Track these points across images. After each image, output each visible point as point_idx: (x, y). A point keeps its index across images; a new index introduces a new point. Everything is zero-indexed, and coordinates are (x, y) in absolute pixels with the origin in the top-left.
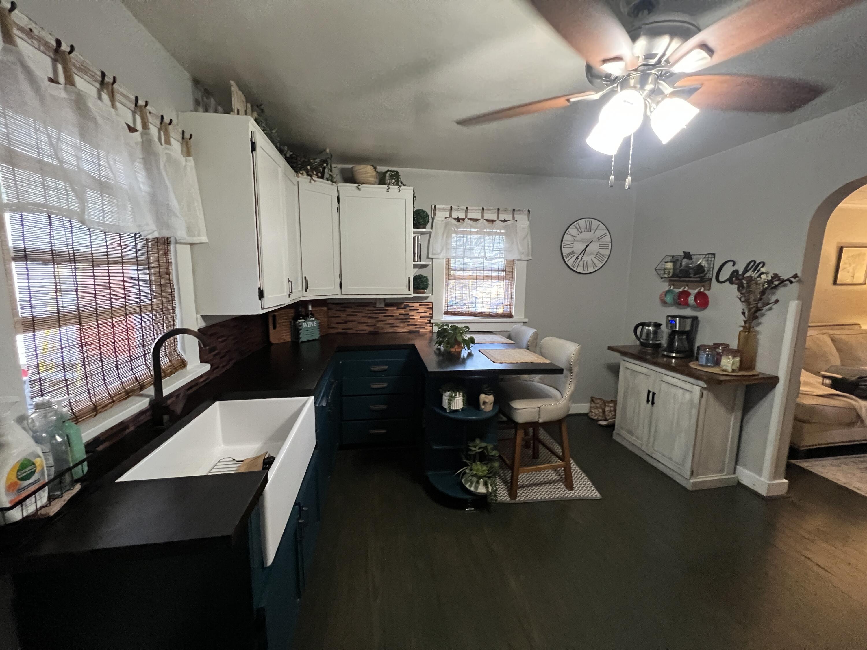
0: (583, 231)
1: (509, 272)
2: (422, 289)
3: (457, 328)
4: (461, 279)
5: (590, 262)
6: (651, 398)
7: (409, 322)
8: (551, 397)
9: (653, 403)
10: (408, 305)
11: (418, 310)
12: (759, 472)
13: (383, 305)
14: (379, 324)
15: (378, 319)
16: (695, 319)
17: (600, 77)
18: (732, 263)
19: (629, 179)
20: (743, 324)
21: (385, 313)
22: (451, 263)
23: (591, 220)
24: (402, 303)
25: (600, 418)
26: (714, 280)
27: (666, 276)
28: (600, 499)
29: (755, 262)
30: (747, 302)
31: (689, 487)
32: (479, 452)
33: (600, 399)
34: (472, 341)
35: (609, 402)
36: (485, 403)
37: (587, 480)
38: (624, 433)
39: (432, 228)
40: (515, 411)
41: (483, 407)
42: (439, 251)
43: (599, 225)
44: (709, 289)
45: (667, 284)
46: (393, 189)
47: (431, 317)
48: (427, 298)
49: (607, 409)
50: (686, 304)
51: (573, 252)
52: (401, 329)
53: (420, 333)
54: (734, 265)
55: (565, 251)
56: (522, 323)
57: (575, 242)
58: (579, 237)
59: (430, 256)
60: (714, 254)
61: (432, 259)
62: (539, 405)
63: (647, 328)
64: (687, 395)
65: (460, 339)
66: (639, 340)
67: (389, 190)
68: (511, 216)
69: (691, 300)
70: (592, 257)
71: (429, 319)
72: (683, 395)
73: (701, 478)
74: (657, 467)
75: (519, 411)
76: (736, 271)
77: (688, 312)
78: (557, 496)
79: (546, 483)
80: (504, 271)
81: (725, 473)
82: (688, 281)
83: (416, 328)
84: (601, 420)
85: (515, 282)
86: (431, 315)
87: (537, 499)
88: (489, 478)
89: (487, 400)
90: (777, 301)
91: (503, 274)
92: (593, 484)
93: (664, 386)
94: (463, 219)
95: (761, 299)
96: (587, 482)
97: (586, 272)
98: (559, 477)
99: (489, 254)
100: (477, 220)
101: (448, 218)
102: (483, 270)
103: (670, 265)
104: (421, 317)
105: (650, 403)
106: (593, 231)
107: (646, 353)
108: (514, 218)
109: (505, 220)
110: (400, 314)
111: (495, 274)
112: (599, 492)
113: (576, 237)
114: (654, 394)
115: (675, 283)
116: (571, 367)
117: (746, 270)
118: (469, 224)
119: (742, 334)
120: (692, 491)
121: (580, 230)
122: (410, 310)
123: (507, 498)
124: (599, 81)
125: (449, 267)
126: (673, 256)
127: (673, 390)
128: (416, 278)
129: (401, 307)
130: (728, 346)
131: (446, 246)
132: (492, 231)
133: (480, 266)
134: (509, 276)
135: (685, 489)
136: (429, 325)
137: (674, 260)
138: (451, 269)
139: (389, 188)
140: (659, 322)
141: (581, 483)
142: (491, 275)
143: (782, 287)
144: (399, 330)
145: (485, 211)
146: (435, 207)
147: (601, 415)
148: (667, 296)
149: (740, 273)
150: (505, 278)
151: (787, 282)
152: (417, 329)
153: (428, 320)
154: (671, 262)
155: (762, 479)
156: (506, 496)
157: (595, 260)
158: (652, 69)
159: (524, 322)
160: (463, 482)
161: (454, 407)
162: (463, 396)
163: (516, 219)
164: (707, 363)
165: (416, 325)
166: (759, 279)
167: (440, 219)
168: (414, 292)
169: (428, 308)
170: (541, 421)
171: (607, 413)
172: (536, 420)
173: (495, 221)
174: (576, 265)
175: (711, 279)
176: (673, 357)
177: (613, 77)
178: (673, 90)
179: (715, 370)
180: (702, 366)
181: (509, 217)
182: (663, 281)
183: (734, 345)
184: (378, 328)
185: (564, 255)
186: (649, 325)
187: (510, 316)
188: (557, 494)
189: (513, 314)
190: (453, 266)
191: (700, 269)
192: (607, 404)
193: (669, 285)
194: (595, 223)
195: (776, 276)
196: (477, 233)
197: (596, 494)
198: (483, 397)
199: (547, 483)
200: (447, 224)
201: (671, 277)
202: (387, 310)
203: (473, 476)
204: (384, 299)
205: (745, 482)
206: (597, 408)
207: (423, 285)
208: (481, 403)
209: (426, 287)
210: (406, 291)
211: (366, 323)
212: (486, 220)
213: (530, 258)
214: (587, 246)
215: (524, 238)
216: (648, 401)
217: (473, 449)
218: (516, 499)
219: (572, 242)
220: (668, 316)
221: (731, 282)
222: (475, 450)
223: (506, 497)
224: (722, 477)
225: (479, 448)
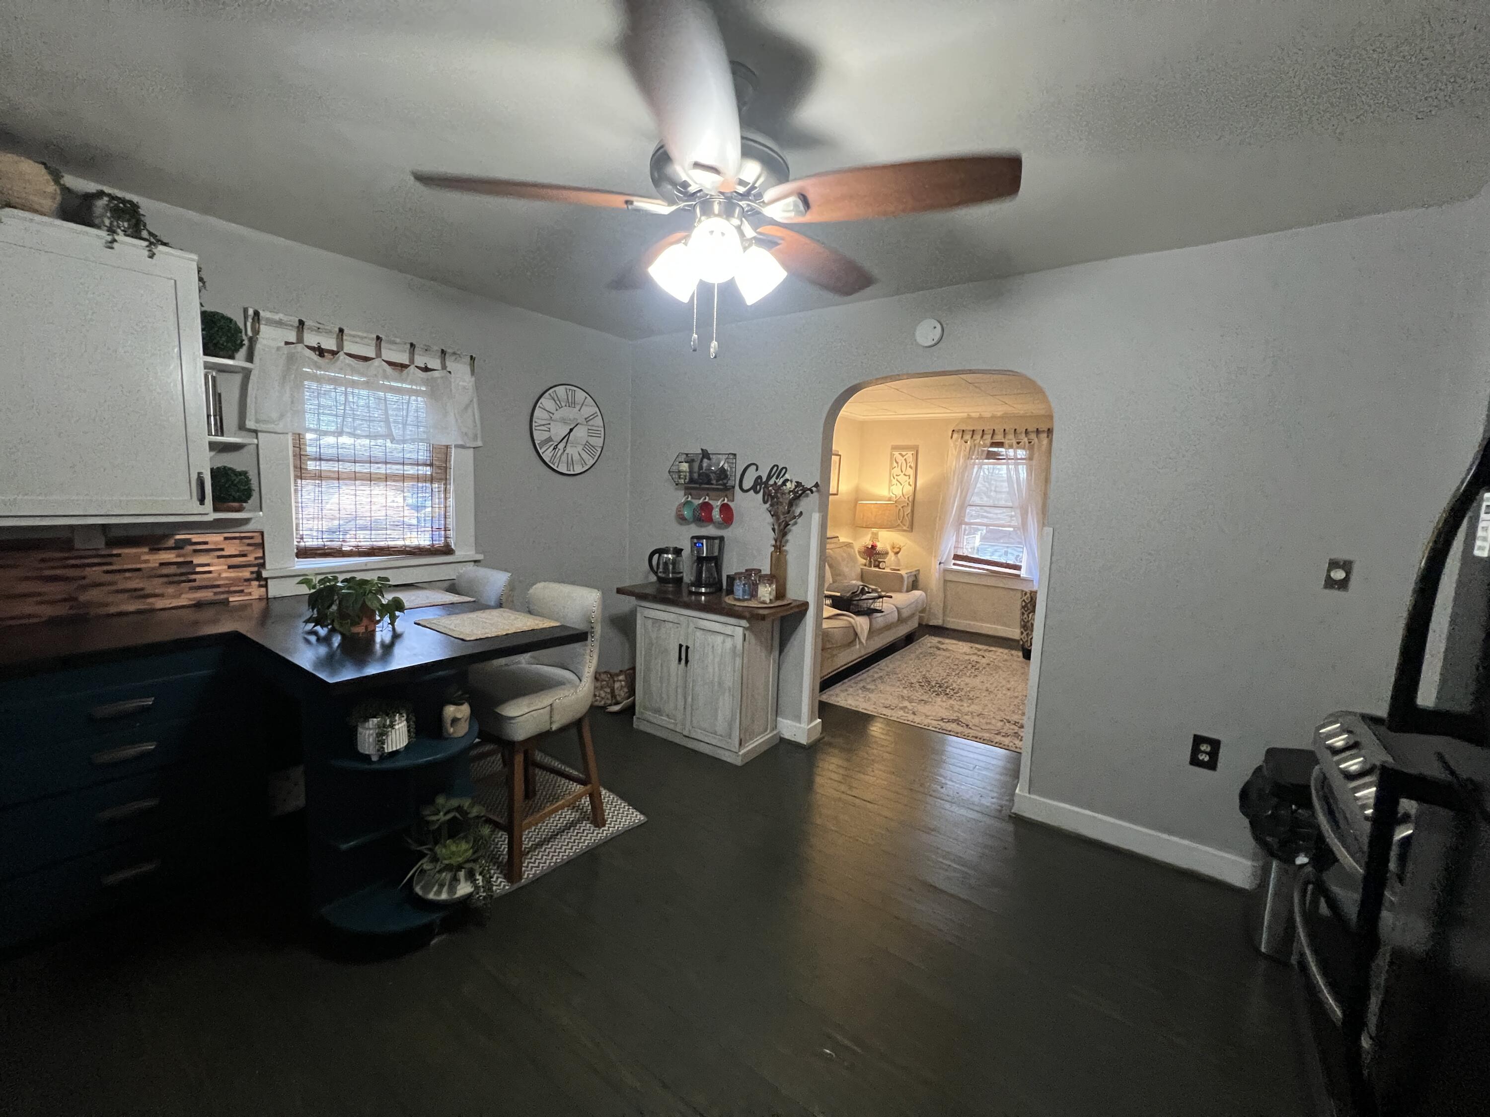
0: (563, 404)
1: (439, 467)
2: (234, 500)
3: (365, 582)
4: (333, 479)
5: (576, 457)
6: (683, 657)
7: (195, 580)
8: (563, 684)
9: (687, 661)
10: (189, 540)
11: (222, 550)
12: (798, 718)
13: (99, 543)
14: (93, 595)
15: (84, 582)
16: (721, 539)
17: (674, 184)
18: (755, 467)
19: (714, 344)
20: (773, 542)
21: (110, 564)
22: (305, 445)
23: (575, 389)
24: (166, 537)
25: (609, 702)
26: (737, 488)
27: (682, 481)
28: (647, 821)
29: (777, 466)
30: (775, 515)
31: (738, 762)
32: (449, 820)
33: (605, 672)
34: (398, 606)
35: (618, 675)
36: (455, 721)
37: (619, 802)
38: (649, 715)
39: (250, 358)
40: (509, 721)
41: (452, 730)
42: (274, 415)
43: (586, 398)
44: (733, 501)
45: (682, 493)
46: (123, 243)
47: (263, 565)
48: (247, 521)
49: (617, 685)
50: (709, 520)
51: (550, 439)
52: (169, 601)
53: (231, 604)
54: (757, 470)
55: (539, 436)
56: (473, 563)
57: (552, 423)
58: (557, 415)
59: (250, 424)
60: (735, 455)
61: (256, 432)
62: (550, 701)
63: (665, 556)
64: (729, 643)
65: (373, 605)
66: (656, 573)
67: (115, 245)
68: (439, 361)
69: (716, 514)
70: (580, 448)
71: (255, 569)
72: (724, 642)
73: (750, 746)
74: (696, 749)
75: (518, 720)
76: (760, 477)
77: (710, 530)
78: (586, 844)
79: (561, 831)
80: (426, 465)
81: (768, 731)
82: (708, 489)
83: (215, 594)
84: (610, 705)
85: (451, 488)
86: (262, 561)
87: (556, 863)
88: (475, 861)
89: (459, 716)
90: (801, 513)
91: (428, 471)
92: (629, 805)
93: (699, 633)
94: (334, 353)
95: (789, 512)
96: (621, 805)
97: (572, 473)
98: (578, 813)
99: (397, 432)
100: (366, 359)
101: (293, 343)
102: (386, 463)
103: (685, 467)
104: (230, 567)
105: (683, 661)
106: (578, 407)
107: (666, 592)
108: (444, 367)
109: (426, 367)
110: (162, 564)
111: (410, 470)
112: (642, 813)
113: (553, 414)
114: (687, 648)
115: (693, 492)
116: (592, 628)
117: (769, 477)
118: (349, 365)
119: (774, 553)
120: (743, 766)
121: (558, 402)
122: (195, 551)
123: (504, 886)
124: (670, 187)
125: (302, 453)
126: (687, 455)
127: (711, 638)
128: (220, 475)
129: (166, 546)
130: (760, 571)
131: (296, 408)
132: (400, 385)
133: (378, 453)
134: (439, 476)
135: (736, 766)
136: (255, 583)
137: (689, 459)
138: (306, 458)
139: (114, 241)
140: (679, 547)
141: (613, 809)
142: (402, 472)
143: (804, 497)
144: (160, 604)
145: (383, 344)
146: (256, 313)
147: (609, 696)
148: (685, 508)
149: (764, 479)
150: (432, 480)
151: (809, 492)
152: (223, 597)
153: (252, 573)
154: (686, 462)
155: (802, 725)
156: (501, 882)
157: (585, 455)
158: (741, 200)
159: (475, 561)
160: (420, 893)
161: (389, 748)
162: (408, 720)
163: (448, 369)
164: (743, 595)
165: (218, 586)
166: (784, 487)
167: (274, 344)
168: (216, 510)
169: (249, 545)
170: (555, 727)
171: (617, 692)
172: (545, 727)
173: (406, 366)
174: (557, 460)
175: (733, 487)
176: (702, 594)
177: (692, 189)
178: (754, 234)
179: (753, 604)
180: (739, 600)
181: (435, 363)
182: (676, 489)
183: (766, 570)
184: (88, 604)
185: (537, 442)
186: (665, 551)
187: (447, 550)
188: (584, 842)
189: (453, 547)
190: (310, 450)
191: (722, 474)
192: (616, 679)
193: (685, 495)
194: (580, 395)
195: (798, 484)
196: (367, 385)
197: (638, 817)
198: (450, 711)
199: (563, 832)
200: (291, 359)
201: (688, 483)
202: (119, 555)
203: (440, 872)
204: (104, 527)
205: (787, 735)
206: (602, 688)
207: (238, 491)
208: (448, 722)
209: (246, 495)
210: (194, 506)
211: (40, 594)
212: (390, 363)
213: (479, 443)
214: (571, 430)
215: (466, 408)
216: (680, 659)
217: (434, 818)
218: (521, 878)
219: (548, 422)
220: (693, 538)
221: (757, 492)
222: (438, 820)
223: (503, 884)
224: (767, 737)
225: (445, 814)
